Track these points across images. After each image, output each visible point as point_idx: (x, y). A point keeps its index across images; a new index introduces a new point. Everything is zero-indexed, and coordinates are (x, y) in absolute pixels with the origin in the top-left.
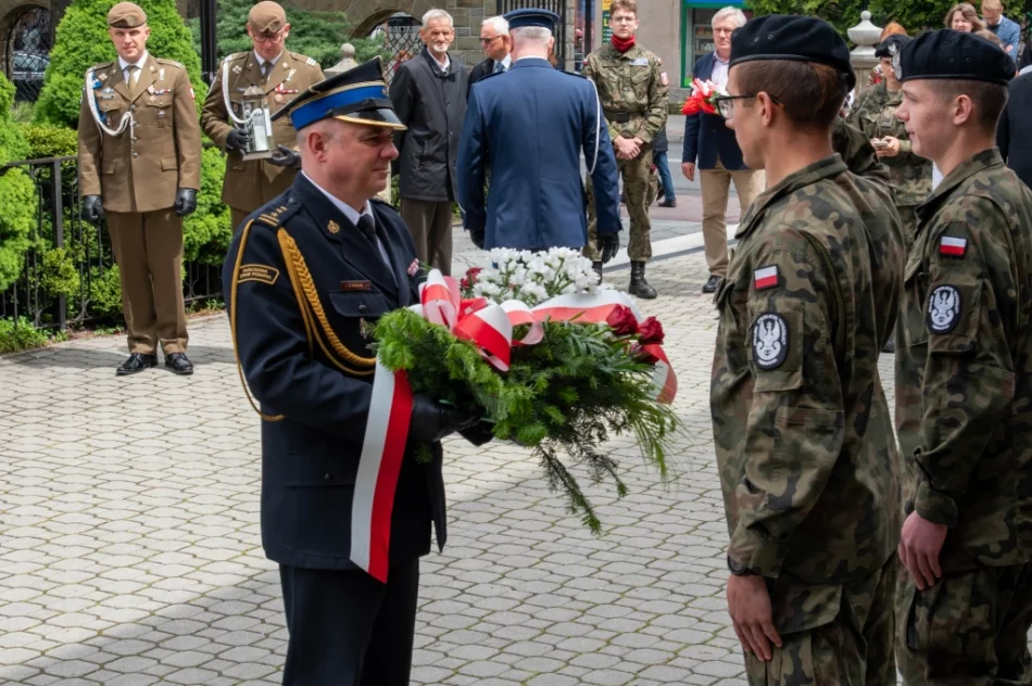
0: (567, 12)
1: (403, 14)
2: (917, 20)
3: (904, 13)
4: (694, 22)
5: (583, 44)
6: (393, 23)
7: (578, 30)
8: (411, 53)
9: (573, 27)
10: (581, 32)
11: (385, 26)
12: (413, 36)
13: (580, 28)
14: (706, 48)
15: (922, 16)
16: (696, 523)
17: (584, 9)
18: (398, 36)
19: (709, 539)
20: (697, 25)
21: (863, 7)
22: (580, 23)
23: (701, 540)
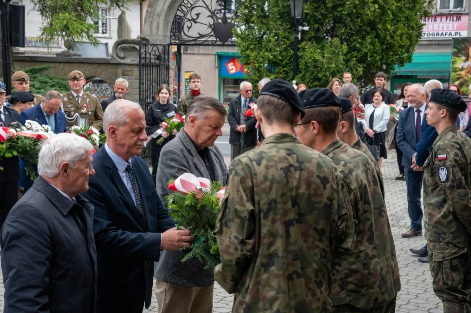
0: (170, 79)
1: (98, 78)
2: (315, 84)
3: (309, 81)
4: (224, 84)
5: (177, 93)
6: (94, 82)
7: (175, 87)
8: (102, 95)
9: (172, 85)
10: (176, 87)
11: (91, 83)
12: (103, 88)
13: (176, 86)
14: (229, 95)
15: (317, 83)
16: (221, 298)
17: (177, 78)
18: (96, 88)
19: (227, 304)
20: (226, 85)
21: (293, 79)
22: (176, 83)
23: (224, 305)
